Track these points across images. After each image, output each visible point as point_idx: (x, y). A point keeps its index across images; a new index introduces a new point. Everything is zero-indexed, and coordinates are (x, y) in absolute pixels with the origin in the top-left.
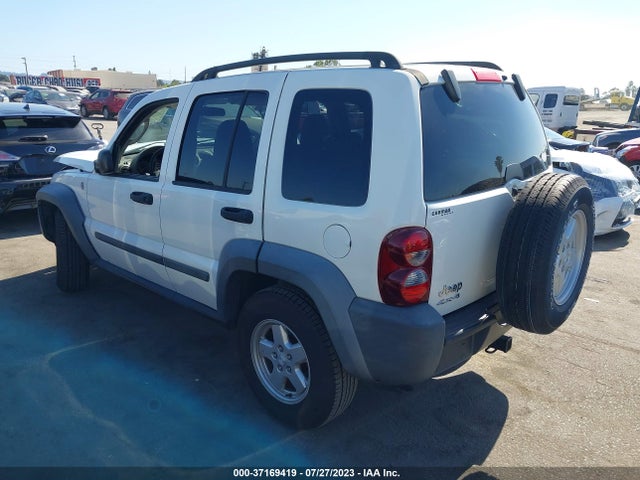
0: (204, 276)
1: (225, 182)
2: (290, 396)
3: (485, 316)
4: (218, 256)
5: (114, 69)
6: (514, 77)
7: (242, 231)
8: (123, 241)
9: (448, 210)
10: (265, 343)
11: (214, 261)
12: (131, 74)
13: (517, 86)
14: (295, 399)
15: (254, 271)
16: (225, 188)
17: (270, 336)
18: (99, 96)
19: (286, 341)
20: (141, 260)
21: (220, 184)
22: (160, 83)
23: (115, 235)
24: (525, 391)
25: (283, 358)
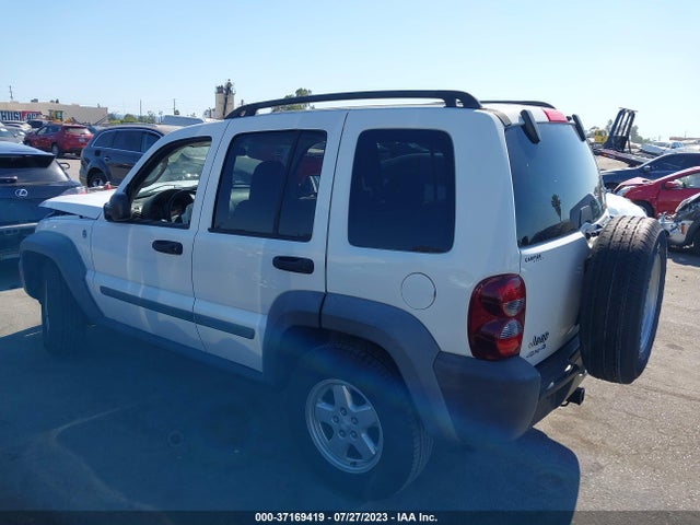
0: (248, 333)
1: (276, 227)
2: (354, 464)
3: (569, 367)
4: (267, 312)
5: (57, 102)
6: (575, 117)
7: (298, 282)
8: (140, 296)
9: (538, 256)
10: (322, 405)
11: (260, 316)
12: (78, 106)
13: (578, 127)
14: (362, 468)
15: (317, 326)
16: (275, 235)
17: (329, 398)
18: (47, 131)
19: (350, 404)
20: (162, 317)
21: (270, 231)
22: (112, 117)
23: (129, 290)
24: (590, 445)
25: (346, 422)
